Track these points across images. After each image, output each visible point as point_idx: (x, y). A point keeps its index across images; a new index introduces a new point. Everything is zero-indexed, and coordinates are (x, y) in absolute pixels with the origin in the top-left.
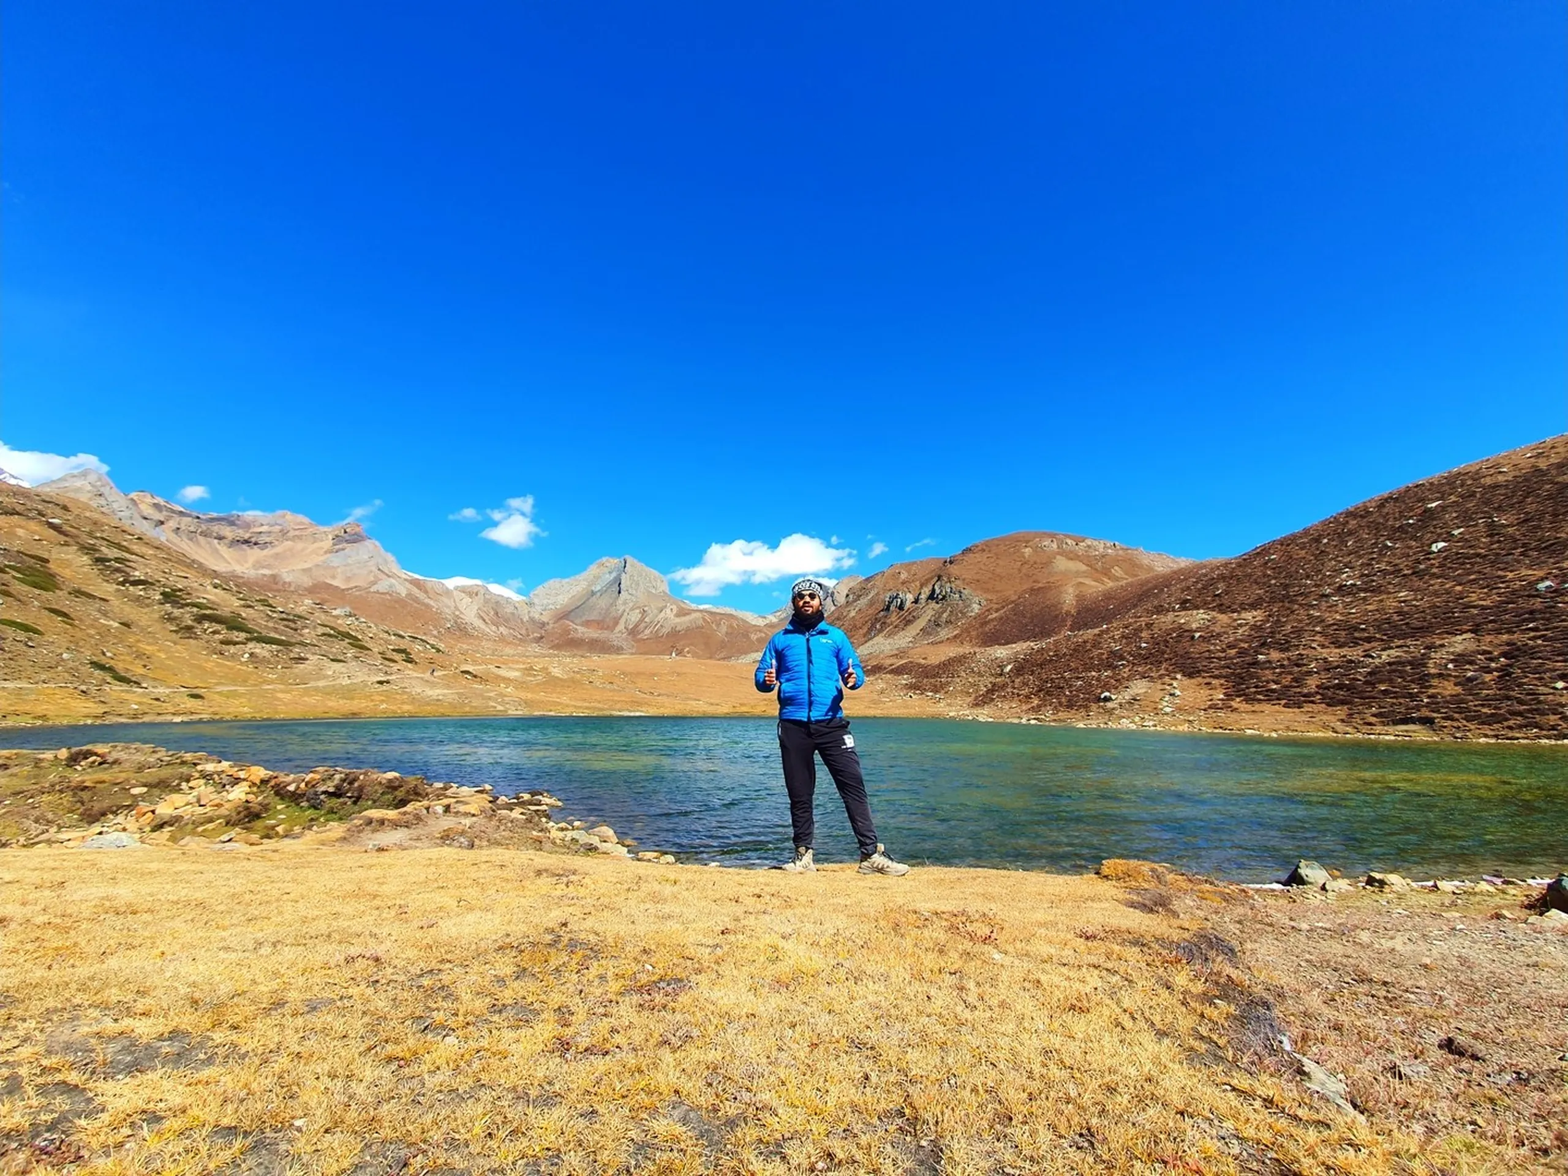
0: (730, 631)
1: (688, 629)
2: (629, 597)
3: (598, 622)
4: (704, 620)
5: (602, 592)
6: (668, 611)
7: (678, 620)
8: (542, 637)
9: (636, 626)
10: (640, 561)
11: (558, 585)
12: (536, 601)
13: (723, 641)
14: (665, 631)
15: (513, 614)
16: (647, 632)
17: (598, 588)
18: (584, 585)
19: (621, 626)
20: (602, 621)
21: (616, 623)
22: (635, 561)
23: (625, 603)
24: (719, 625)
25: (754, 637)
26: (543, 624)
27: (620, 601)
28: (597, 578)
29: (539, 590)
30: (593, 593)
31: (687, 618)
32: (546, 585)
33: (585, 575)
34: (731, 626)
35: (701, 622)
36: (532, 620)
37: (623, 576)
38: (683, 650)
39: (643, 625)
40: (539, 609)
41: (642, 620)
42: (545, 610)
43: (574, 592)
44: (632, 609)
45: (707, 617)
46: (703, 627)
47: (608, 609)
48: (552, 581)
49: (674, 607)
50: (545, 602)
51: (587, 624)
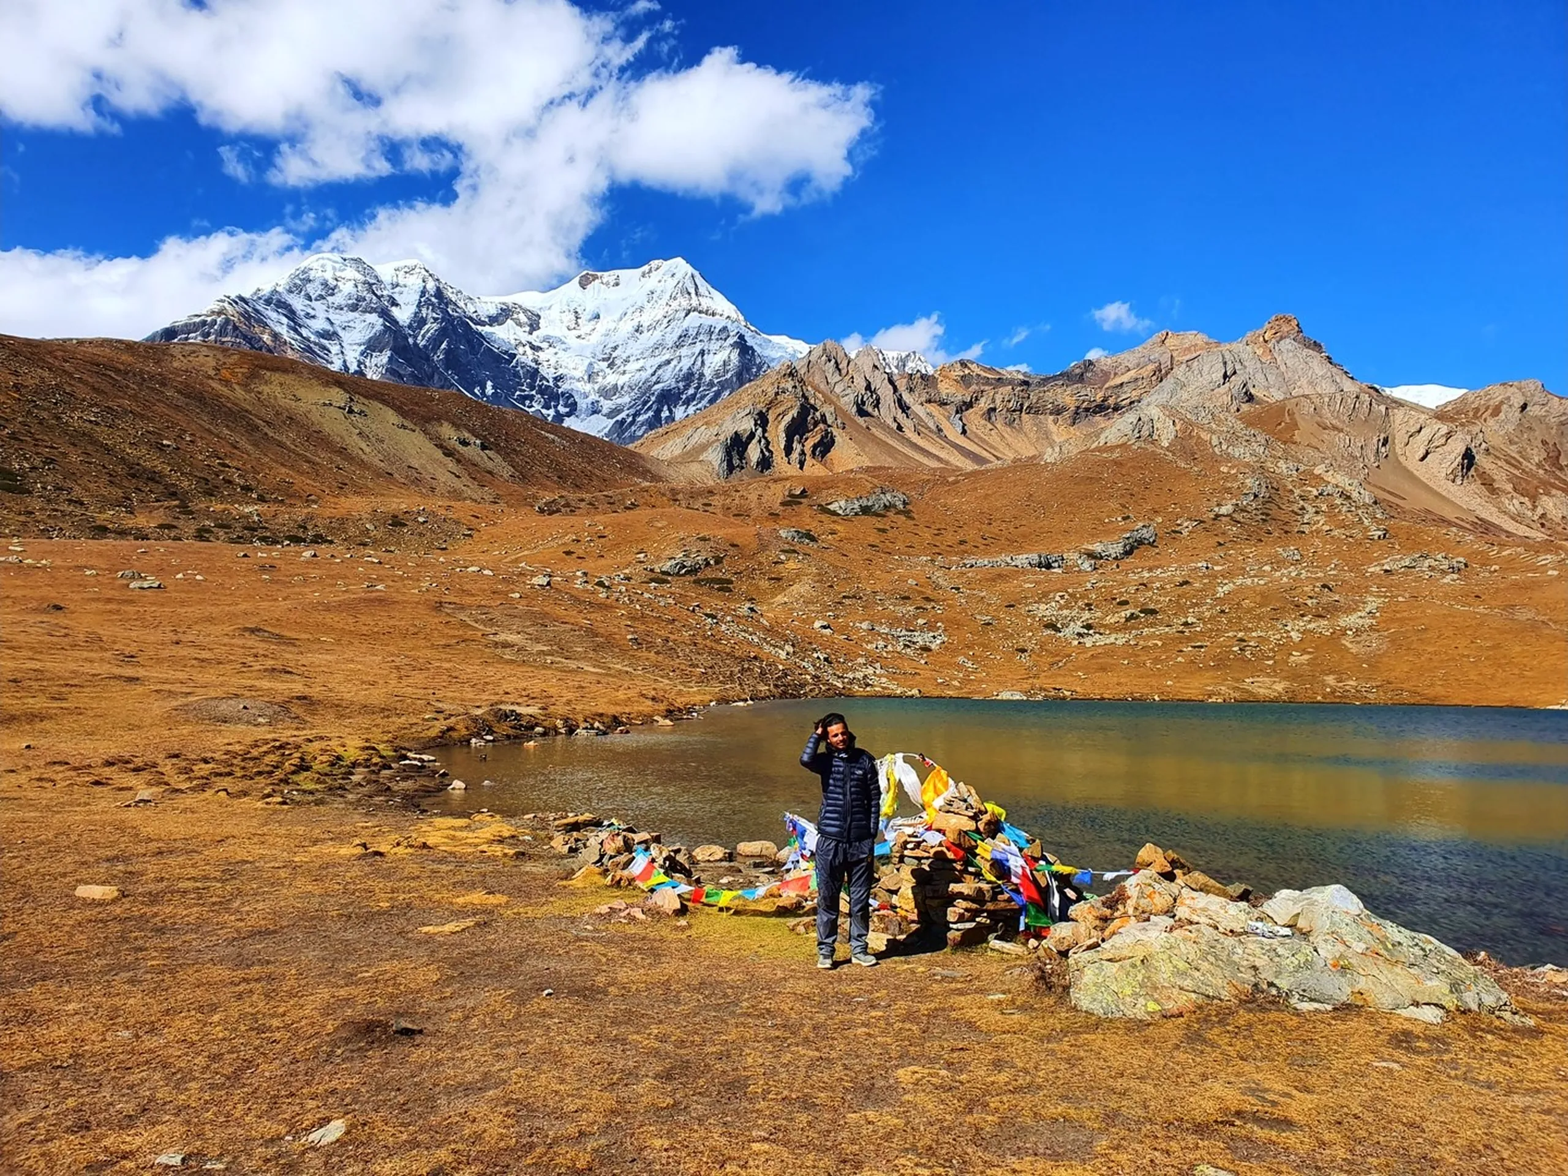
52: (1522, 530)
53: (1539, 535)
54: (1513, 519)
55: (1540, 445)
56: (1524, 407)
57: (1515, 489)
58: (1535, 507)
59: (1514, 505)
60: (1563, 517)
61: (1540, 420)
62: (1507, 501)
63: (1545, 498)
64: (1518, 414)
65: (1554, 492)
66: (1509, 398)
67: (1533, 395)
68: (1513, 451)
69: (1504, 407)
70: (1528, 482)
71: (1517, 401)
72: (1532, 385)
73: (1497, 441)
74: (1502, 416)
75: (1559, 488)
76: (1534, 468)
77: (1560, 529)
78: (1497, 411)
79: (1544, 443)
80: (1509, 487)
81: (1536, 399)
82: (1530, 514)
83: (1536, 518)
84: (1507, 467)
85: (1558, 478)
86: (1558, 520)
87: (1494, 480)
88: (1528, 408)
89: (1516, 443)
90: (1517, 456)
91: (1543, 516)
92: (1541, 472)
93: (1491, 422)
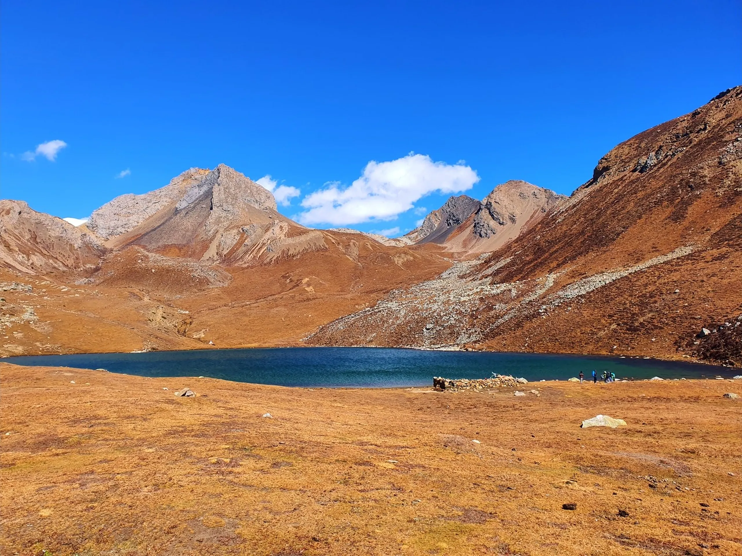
0: (364, 253)
1: (305, 252)
2: (224, 214)
3: (180, 248)
4: (327, 240)
5: (188, 211)
6: (277, 229)
7: (290, 241)
8: (97, 269)
9: (233, 251)
10: (237, 170)
11: (131, 203)
12: (100, 222)
13: (356, 268)
14: (274, 255)
15: (60, 238)
16: (248, 257)
17: (184, 204)
18: (165, 202)
19: (212, 251)
20: (187, 245)
21: (205, 247)
22: (231, 170)
23: (218, 221)
24: (347, 246)
25: (399, 261)
26: (104, 251)
27: (211, 220)
28: (183, 192)
29: (106, 209)
30: (177, 211)
31: (303, 238)
32: (114, 202)
33: (165, 190)
34: (365, 247)
35: (322, 243)
36: (88, 246)
37: (216, 188)
38: (300, 281)
39: (243, 249)
40: (104, 233)
41: (241, 243)
42: (111, 234)
43: (152, 210)
44: (227, 229)
45: (330, 237)
46: (326, 250)
47: (195, 231)
48: (122, 197)
49: (285, 225)
50: (112, 224)
51: (164, 249)
52: (24, 270)
53: (32, 272)
54: (20, 264)
55: (28, 231)
56: (20, 213)
57: (19, 250)
58: (28, 260)
59: (20, 257)
60: (41, 265)
61: (28, 220)
62: (16, 256)
63: (33, 256)
64: (17, 215)
65: (36, 253)
66: (13, 207)
67: (24, 208)
68: (16, 232)
69: (11, 211)
70: (25, 248)
71: (18, 210)
72: (24, 203)
73: (9, 227)
74: (10, 215)
75: (38, 252)
76: (26, 241)
77: (40, 270)
78: (8, 212)
79: (29, 230)
80: (17, 249)
81: (25, 210)
82: (27, 262)
83: (29, 264)
84: (15, 239)
85: (37, 247)
86: (38, 266)
87: (10, 245)
88: (22, 214)
89: (18, 229)
90: (18, 235)
91: (32, 264)
92: (29, 244)
93: (6, 217)
